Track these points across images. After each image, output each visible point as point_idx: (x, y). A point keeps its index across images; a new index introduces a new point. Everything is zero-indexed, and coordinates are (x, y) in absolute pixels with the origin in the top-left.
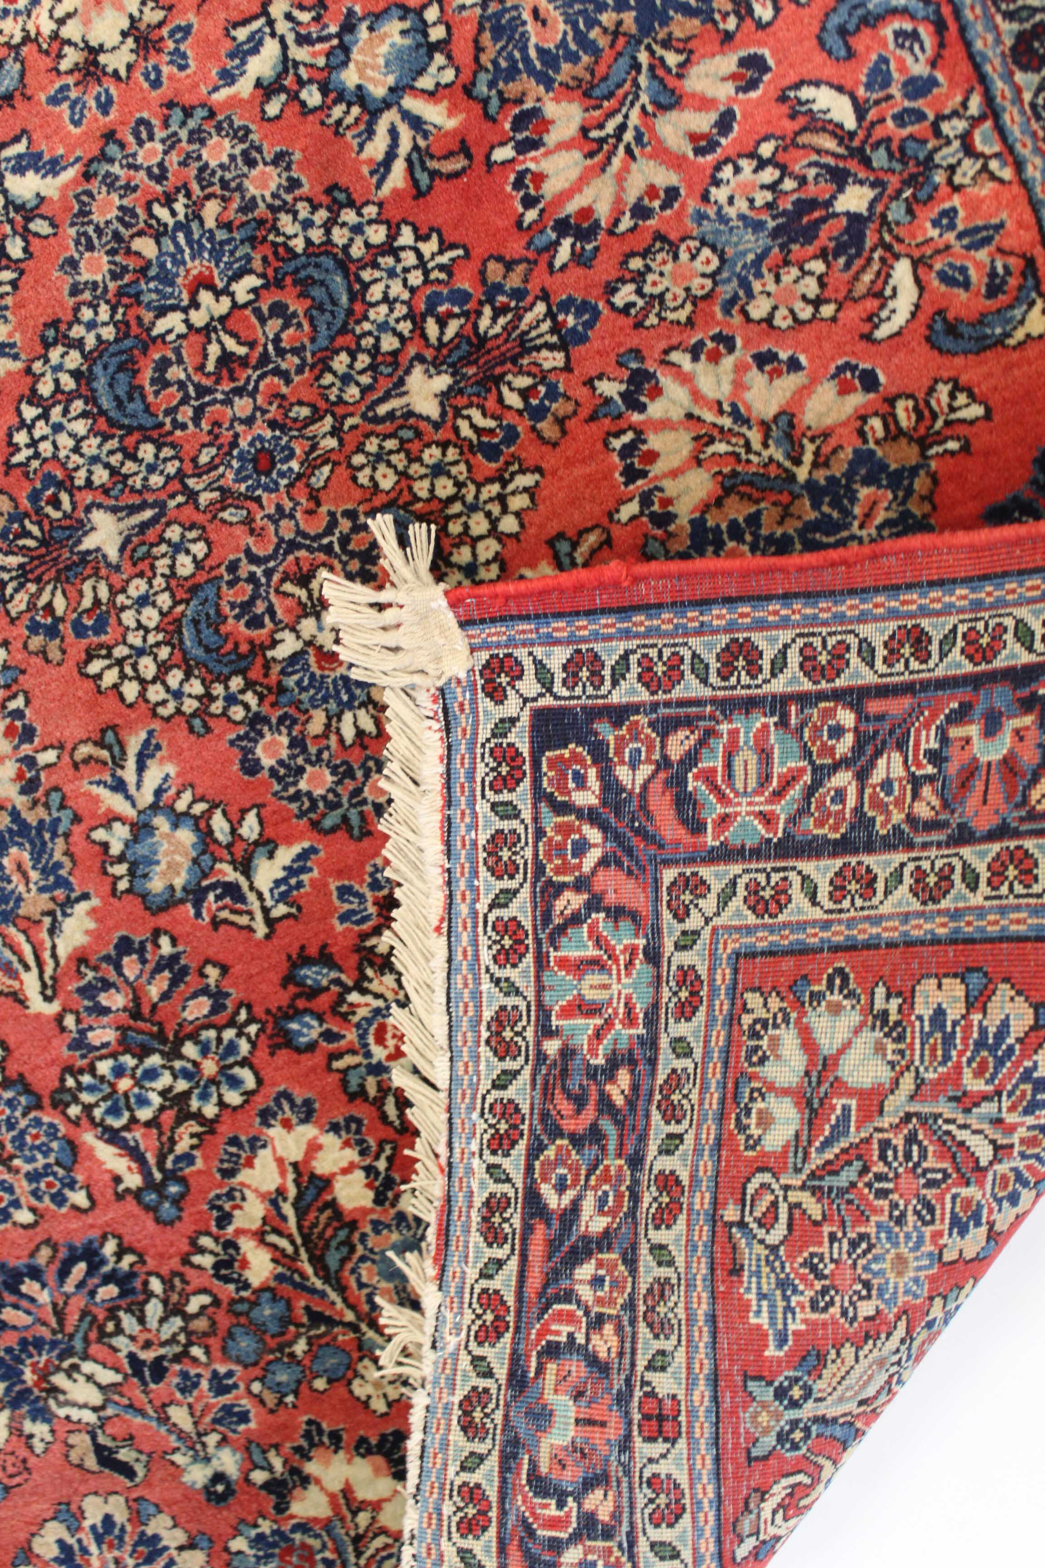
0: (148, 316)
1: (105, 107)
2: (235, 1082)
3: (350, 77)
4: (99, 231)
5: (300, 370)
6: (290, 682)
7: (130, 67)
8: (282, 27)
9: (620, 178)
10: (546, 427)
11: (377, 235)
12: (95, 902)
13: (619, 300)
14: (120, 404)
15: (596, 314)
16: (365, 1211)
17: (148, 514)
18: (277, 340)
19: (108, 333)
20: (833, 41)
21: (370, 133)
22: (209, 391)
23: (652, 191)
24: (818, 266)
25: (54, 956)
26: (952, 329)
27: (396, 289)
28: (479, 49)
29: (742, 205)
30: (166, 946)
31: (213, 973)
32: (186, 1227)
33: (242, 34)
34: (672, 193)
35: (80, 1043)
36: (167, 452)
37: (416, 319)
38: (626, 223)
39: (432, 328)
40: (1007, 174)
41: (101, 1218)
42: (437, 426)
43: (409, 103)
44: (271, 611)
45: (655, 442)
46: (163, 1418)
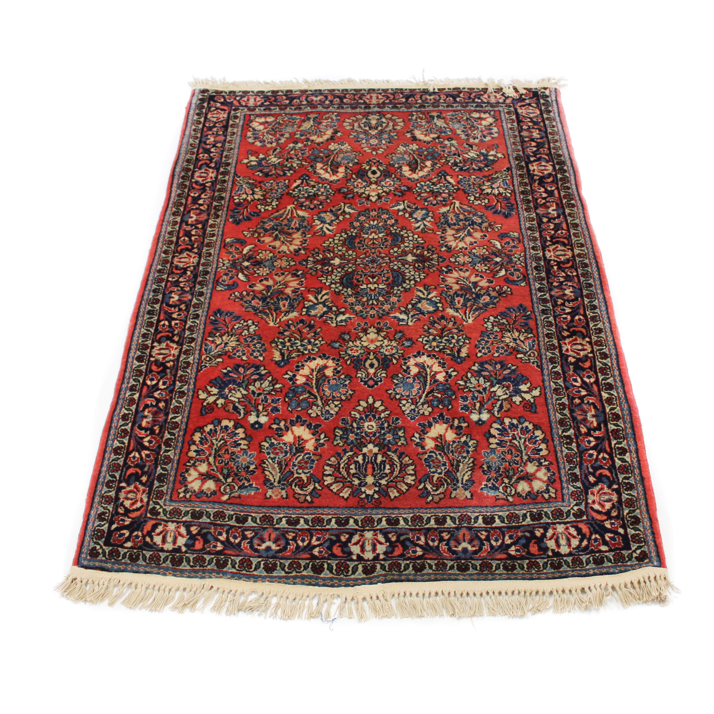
0: (386, 289)
1: (379, 323)
2: (421, 185)
3: (325, 309)
4: (390, 304)
5: (359, 271)
6: (383, 230)
7: (370, 327)
8: (335, 322)
9: (283, 280)
10: (317, 250)
11: (333, 286)
12: (438, 212)
13: (294, 263)
14: (398, 276)
15: (299, 263)
16: (405, 166)
17: (400, 258)
18: (361, 277)
19: (396, 288)
20: (236, 285)
21: (326, 300)
22: (379, 274)
23: (279, 276)
24: (258, 257)
25: (450, 207)
26: (242, 243)
27: (334, 277)
28: (298, 305)
29: (265, 269)
30: (426, 204)
31: (419, 198)
32: (439, 170)
33: (343, 324)
34: (276, 275)
35: (450, 195)
36: (391, 267)
37: (332, 271)
38: (286, 273)
39: (330, 269)
40: (220, 260)
41: (457, 174)
42: (337, 257)
43: (316, 302)
44: (382, 240)
45: (299, 243)
46: (457, 149)
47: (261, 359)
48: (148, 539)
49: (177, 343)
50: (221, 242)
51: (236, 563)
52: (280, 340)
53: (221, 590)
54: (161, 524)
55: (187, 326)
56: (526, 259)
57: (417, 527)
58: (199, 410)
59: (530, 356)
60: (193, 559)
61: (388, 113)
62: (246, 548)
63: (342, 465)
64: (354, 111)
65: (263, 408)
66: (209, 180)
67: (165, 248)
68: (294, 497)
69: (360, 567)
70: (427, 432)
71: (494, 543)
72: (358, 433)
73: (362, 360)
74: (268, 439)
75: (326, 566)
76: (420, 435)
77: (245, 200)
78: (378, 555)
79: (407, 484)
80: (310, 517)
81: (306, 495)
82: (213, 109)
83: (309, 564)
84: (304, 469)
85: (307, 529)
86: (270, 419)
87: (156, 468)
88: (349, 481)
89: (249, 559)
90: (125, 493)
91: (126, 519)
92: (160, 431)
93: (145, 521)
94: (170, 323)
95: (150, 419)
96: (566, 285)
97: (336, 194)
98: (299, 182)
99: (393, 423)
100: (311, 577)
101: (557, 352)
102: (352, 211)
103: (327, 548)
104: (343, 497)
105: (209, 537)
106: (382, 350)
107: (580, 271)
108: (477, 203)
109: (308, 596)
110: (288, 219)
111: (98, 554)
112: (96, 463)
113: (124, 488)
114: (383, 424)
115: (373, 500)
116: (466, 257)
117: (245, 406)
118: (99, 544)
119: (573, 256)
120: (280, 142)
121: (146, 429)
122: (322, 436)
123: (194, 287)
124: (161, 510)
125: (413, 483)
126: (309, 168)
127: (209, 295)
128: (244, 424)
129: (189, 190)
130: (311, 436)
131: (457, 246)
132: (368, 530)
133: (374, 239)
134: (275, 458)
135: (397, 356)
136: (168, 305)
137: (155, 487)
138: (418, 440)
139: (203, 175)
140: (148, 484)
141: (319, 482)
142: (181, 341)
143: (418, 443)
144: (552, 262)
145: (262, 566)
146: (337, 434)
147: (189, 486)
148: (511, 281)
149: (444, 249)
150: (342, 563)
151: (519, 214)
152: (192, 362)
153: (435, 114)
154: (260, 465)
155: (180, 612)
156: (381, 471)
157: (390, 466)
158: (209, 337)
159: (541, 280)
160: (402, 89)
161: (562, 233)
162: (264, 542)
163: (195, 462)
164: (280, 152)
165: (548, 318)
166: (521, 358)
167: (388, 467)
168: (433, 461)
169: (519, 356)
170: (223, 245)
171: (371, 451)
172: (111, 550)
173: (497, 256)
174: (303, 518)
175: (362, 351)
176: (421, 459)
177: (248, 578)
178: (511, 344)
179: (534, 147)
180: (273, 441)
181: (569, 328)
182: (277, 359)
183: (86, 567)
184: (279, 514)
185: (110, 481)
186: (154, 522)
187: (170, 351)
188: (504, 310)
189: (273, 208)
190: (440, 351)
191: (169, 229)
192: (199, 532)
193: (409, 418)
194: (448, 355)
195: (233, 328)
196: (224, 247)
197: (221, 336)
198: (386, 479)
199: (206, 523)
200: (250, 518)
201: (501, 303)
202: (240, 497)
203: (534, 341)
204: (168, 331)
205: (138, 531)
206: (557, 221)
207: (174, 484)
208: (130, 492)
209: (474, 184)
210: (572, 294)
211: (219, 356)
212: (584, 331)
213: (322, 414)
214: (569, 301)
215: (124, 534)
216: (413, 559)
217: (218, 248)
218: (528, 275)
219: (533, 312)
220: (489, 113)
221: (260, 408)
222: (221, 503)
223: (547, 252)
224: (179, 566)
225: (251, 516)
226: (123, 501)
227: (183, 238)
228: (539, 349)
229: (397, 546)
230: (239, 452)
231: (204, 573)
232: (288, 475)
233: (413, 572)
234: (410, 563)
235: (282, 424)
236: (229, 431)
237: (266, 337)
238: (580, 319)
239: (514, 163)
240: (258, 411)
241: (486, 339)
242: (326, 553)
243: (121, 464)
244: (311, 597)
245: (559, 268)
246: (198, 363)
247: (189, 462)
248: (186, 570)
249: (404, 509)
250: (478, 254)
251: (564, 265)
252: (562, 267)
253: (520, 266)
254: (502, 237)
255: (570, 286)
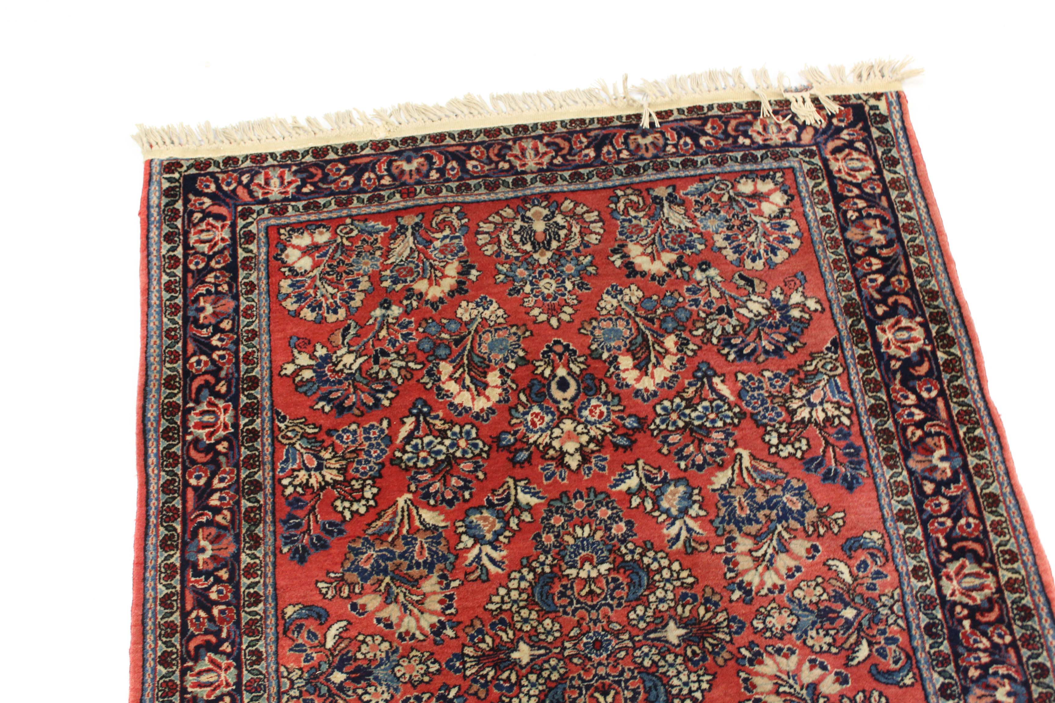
2: (665, 409)
5: (573, 678)
6: (606, 553)
10: (478, 625)
12: (710, 487)
13: (436, 666)
14: (655, 686)
15: (447, 663)
16: (622, 354)
17: (652, 636)
18: (580, 694)
22: (614, 682)
24: (359, 656)
25: (733, 471)
26: (319, 616)
29: (380, 689)
30: (683, 464)
31: (665, 451)
32: (697, 360)
35: (728, 435)
36: (639, 661)
37: (519, 684)
38: (425, 697)
39: (513, 678)
40: (282, 669)
41: (733, 368)
42: (522, 638)
44: (608, 583)
45: (438, 607)
46: (722, 294)
50: (276, 616)
56: (904, 606)
61: (565, 195)
64: (493, 196)
66: (221, 433)
67: (161, 647)
77: (306, 486)
82: (198, 216)
96: (996, 674)
97: (493, 454)
98: (410, 422)
102: (534, 501)
107: (1018, 631)
108: (787, 450)
110: (404, 538)
116: (785, 613)
119: (999, 590)
120: (352, 303)
126: (426, 379)
129: (185, 469)
131: (762, 583)
133: (589, 580)
139: (206, 418)
144: (958, 609)
148: (883, 675)
149: (737, 595)
151: (874, 477)
153: (662, 192)
159: (942, 664)
160: (582, 121)
161: (968, 525)
164: (357, 335)
170: (281, 629)
173: (846, 605)
179: (878, 271)
189: (368, 508)
191: (162, 590)
196: (285, 633)
206: (953, 491)
209: (772, 396)
210: (1010, 699)
217: (272, 637)
218: (915, 651)
220: (773, 178)
223: (944, 582)
227: (194, 615)
239: (844, 323)
245: (975, 625)
250: (807, 600)
251: (982, 615)
252: (980, 623)
253: (895, 628)
254: (850, 549)
255: (1003, 676)
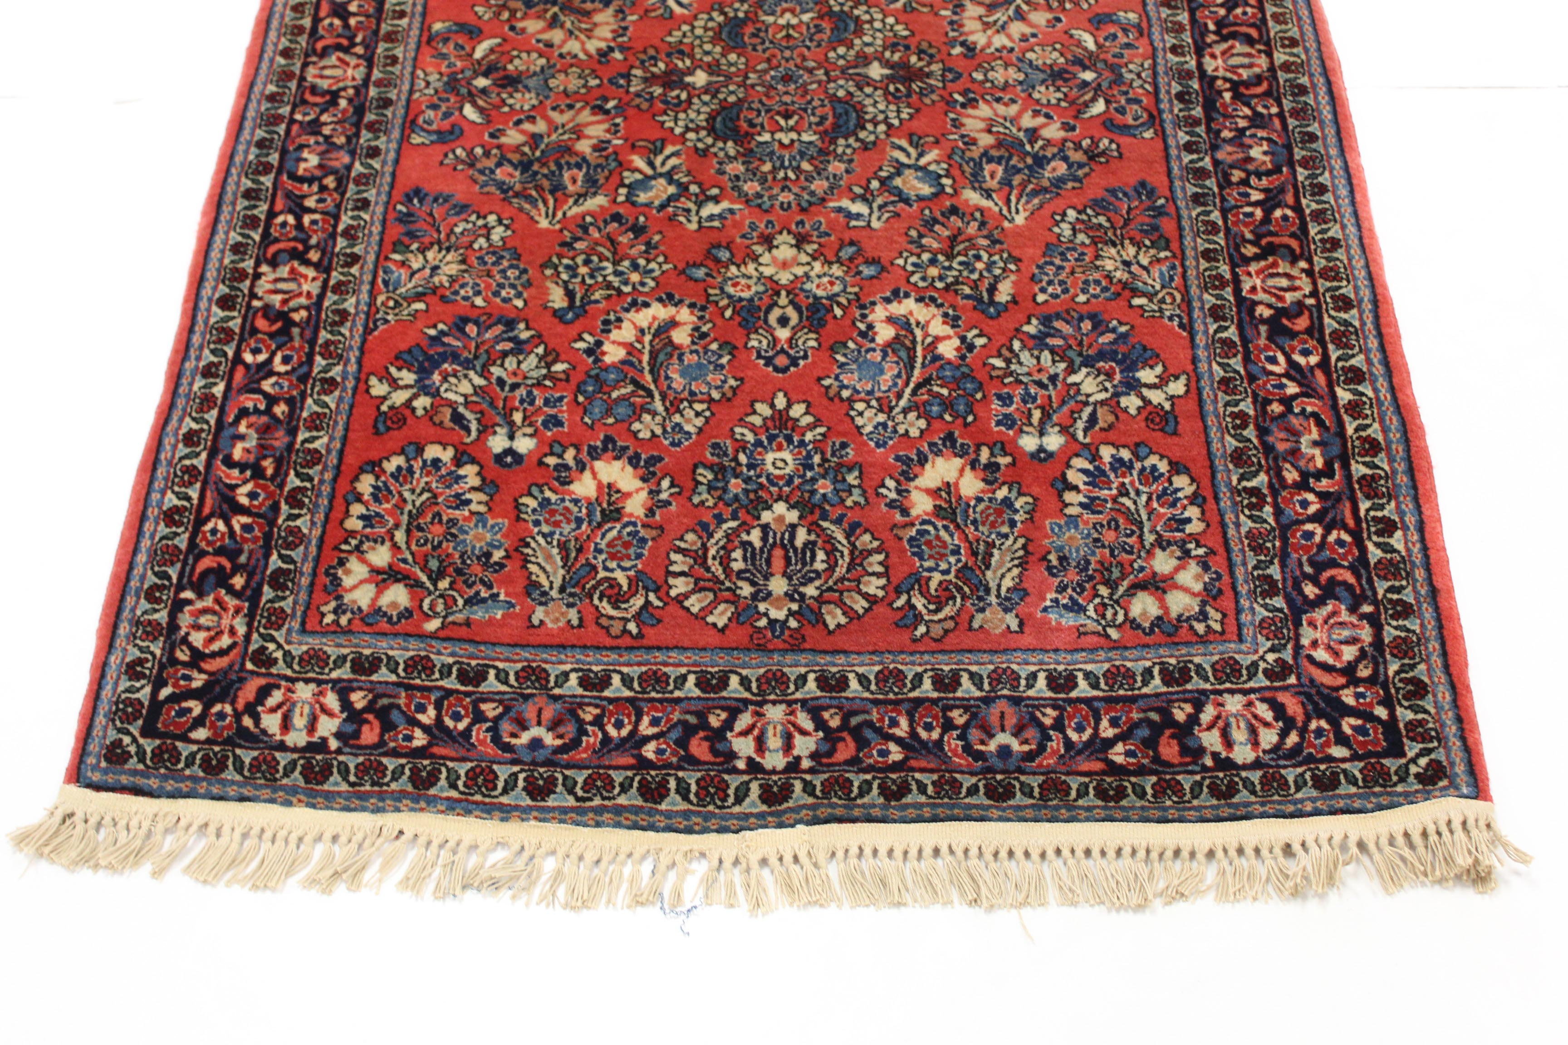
0: (819, 144)
1: (802, 223)
3: (672, 190)
4: (828, 179)
5: (753, 102)
7: (781, 233)
8: (695, 219)
9: (572, 120)
10: (651, 52)
11: (691, 135)
13: (597, 82)
14: (847, 113)
15: (610, 81)
17: (851, 71)
19: (841, 141)
20: (457, 131)
21: (674, 168)
22: (800, 109)
23: (562, 112)
24: (510, 67)
26: (471, 32)
27: (692, 115)
28: (607, 179)
29: (527, 96)
33: (716, 224)
34: (554, 109)
36: (831, 92)
37: (689, 102)
38: (579, 105)
39: (684, 96)
40: (420, 73)
42: (700, 67)
43: (649, 172)
44: (808, 28)
45: (610, 36)
47: (519, 303)
48: (247, 722)
49: (317, 266)
50: (422, 30)
51: (458, 777)
52: (566, 261)
53: (422, 840)
54: (278, 687)
55: (341, 227)
56: (1155, 75)
57: (891, 696)
58: (370, 422)
59: (1162, 301)
60: (357, 767)
62: (482, 742)
63: (712, 552)
65: (525, 418)
67: (284, 43)
68: (598, 624)
69: (755, 787)
70: (916, 476)
71: (1074, 736)
72: (750, 478)
73: (759, 308)
74: (535, 491)
75: (672, 784)
76: (898, 482)
78: (798, 759)
79: (866, 596)
80: (634, 671)
81: (626, 620)
83: (632, 779)
84: (621, 559)
85: (628, 699)
86: (541, 443)
87: (267, 556)
88: (729, 589)
89: (490, 768)
90: (192, 613)
91: (195, 674)
92: (277, 470)
93: (241, 680)
94: (299, 219)
95: (252, 443)
96: (1254, 136)
99: (833, 454)
100: (637, 810)
101: (1229, 291)
103: (678, 742)
104: (714, 625)
105: (395, 716)
106: (807, 286)
107: (1287, 105)
109: (630, 855)
111: (126, 756)
112: (123, 545)
113: (189, 602)
114: (809, 456)
115: (787, 633)
116: (1011, 71)
117: (481, 412)
118: (128, 733)
119: (1272, 69)
121: (242, 467)
122: (665, 483)
123: (357, 135)
124: (279, 654)
125: (881, 593)
127: (392, 155)
128: (479, 455)
130: (639, 484)
131: (989, 44)
132: (774, 703)
133: (788, 26)
134: (552, 534)
135: (844, 301)
136: (293, 176)
137: (264, 600)
138: (893, 495)
140: (249, 593)
141: (656, 591)
142: (326, 262)
143: (893, 501)
144: (1219, 83)
145: (521, 783)
146: (700, 479)
147: (347, 598)
148: (1119, 127)
149: (957, 50)
150: (712, 779)
152: (352, 310)
154: (516, 550)
155: (324, 891)
156: (804, 564)
157: (827, 554)
158: (394, 251)
159: (1191, 125)
161: (1245, 13)
162: (525, 728)
163: (361, 542)
165: (1208, 213)
166: (1141, 307)
167: (821, 555)
168: (929, 543)
169: (1137, 301)
170: (424, 39)
171: (780, 519)
172: (159, 747)
173: (1085, 68)
174: (619, 672)
175: (761, 288)
176: (901, 539)
177: (488, 812)
178: (1118, 274)
180: (548, 494)
181: (1258, 237)
182: (557, 306)
183: (98, 787)
184: (561, 663)
185: (155, 587)
186: (262, 681)
187: (300, 285)
188: (1100, 193)
190: (947, 288)
192: (372, 703)
193: (872, 444)
194: (967, 297)
195: (452, 231)
196: (429, 42)
197: (422, 251)
198: (817, 583)
199: (387, 683)
200: (492, 672)
201: (1095, 178)
202: (468, 623)
203: (1173, 267)
204: (295, 239)
205: (223, 702)
207: (311, 593)
208: (205, 611)
210: (1267, 159)
211: (419, 297)
212: (1294, 244)
213: (665, 431)
214: (1259, 175)
215: (190, 710)
216: (880, 770)
217: (412, 45)
218: (1160, 112)
219: (1171, 199)
221: (518, 417)
222: (423, 636)
223: (1207, 59)
224: (322, 783)
225: (495, 667)
226: (188, 634)
227: (327, 22)
228: (1186, 286)
229: (843, 739)
230: (465, 519)
231: (383, 800)
232: (582, 572)
233: (881, 800)
234: (874, 778)
235: (570, 454)
236: (443, 471)
237: (531, 253)
238: (1285, 218)
240: (511, 424)
241: (1057, 262)
242: (674, 753)
243: (183, 546)
244: (637, 856)
245: (1237, 96)
246: (368, 314)
247: (346, 542)
248: (339, 793)
249: (858, 653)
250: (1040, 62)
251: (1247, 88)
252: (1243, 95)
253: (1140, 91)
254: (1099, 22)
255: (1262, 139)
